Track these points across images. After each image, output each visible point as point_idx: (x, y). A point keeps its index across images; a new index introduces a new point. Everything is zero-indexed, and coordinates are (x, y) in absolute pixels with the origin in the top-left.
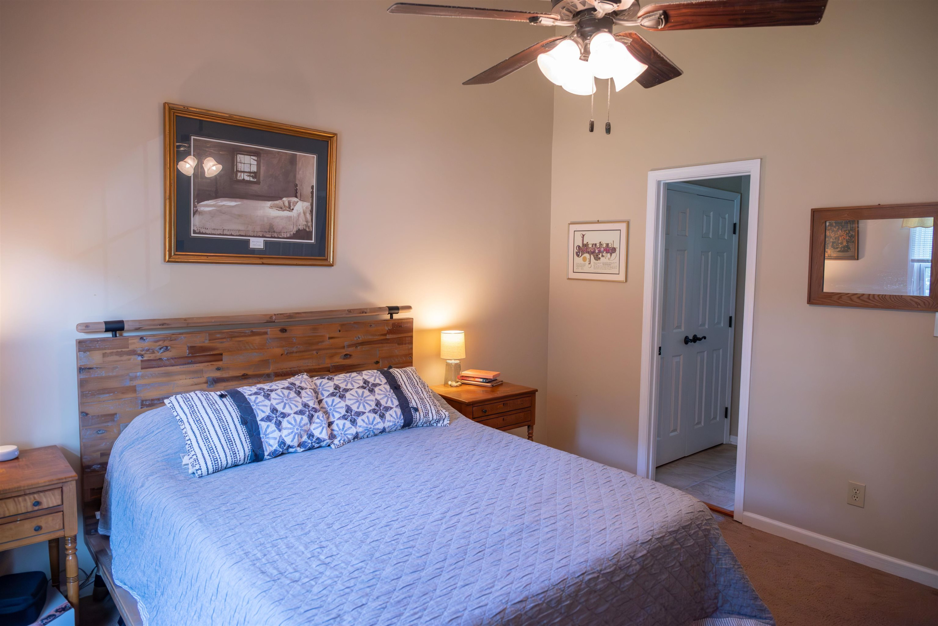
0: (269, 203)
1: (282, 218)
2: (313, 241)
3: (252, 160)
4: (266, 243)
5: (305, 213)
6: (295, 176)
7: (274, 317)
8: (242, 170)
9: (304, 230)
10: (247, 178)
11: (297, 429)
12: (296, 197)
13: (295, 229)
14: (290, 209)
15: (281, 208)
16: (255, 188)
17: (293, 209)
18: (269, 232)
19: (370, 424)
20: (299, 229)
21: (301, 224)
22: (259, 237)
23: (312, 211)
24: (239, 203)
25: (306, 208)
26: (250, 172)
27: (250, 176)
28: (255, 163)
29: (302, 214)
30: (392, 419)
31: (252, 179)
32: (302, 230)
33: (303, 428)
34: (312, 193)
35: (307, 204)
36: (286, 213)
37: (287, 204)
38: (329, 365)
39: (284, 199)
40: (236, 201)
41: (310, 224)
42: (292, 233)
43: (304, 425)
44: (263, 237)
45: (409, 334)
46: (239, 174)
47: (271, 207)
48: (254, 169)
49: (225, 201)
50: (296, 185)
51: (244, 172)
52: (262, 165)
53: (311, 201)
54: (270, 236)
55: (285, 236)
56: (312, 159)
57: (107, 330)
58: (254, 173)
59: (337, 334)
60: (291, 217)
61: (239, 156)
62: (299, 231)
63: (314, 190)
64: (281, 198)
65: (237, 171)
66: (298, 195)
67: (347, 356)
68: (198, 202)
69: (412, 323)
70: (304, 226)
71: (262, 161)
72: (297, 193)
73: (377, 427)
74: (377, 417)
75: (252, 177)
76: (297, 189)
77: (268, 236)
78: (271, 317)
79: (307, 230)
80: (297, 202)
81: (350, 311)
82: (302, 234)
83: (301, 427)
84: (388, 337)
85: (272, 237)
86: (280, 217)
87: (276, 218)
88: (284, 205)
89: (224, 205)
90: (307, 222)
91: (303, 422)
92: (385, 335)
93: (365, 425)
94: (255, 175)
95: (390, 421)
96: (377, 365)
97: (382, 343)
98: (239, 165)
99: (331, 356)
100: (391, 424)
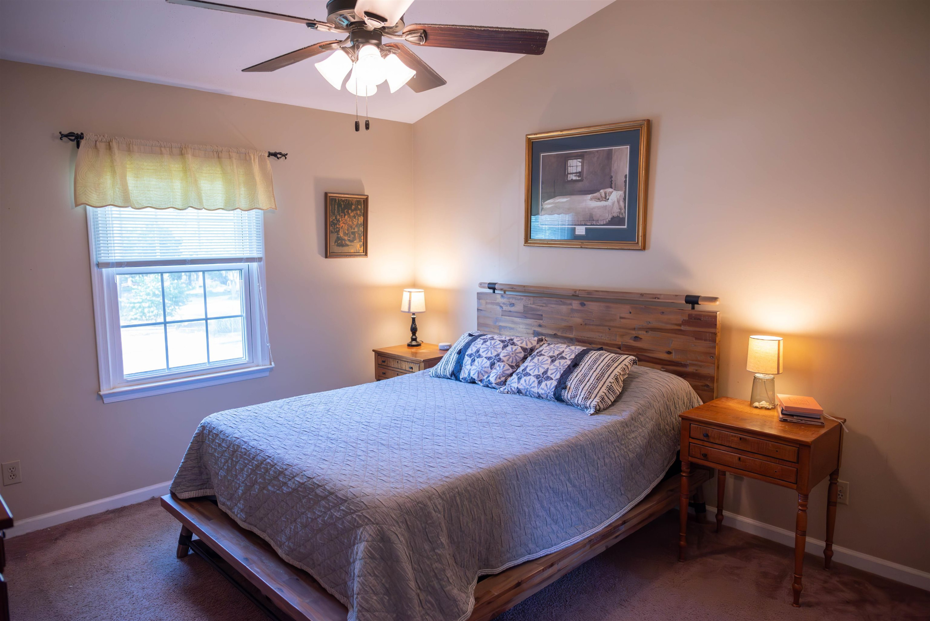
0: (589, 196)
1: (599, 208)
2: (626, 227)
3: (578, 162)
4: (587, 230)
5: (618, 202)
6: (610, 170)
7: (577, 292)
8: (571, 172)
9: (618, 217)
10: (574, 178)
11: (479, 368)
12: (611, 187)
13: (610, 217)
14: (606, 199)
15: (599, 199)
16: (580, 185)
17: (608, 199)
18: (590, 220)
19: (528, 385)
20: (613, 217)
21: (616, 211)
22: (582, 225)
23: (625, 199)
24: (569, 199)
25: (620, 196)
26: (576, 173)
27: (576, 176)
28: (580, 164)
29: (616, 203)
30: (545, 388)
31: (577, 178)
32: (616, 217)
33: (484, 369)
34: (625, 182)
35: (621, 193)
36: (603, 203)
37: (603, 195)
38: (620, 343)
39: (601, 191)
40: (567, 198)
41: (623, 211)
42: (607, 220)
43: (485, 367)
44: (585, 225)
45: (712, 330)
46: (569, 176)
47: (591, 199)
48: (579, 169)
49: (560, 198)
50: (612, 177)
51: (572, 173)
52: (585, 165)
53: (624, 190)
54: (590, 224)
55: (602, 224)
56: (626, 149)
57: (490, 288)
58: (580, 172)
59: (627, 315)
60: (607, 206)
61: (569, 161)
62: (613, 218)
63: (627, 179)
64: (598, 191)
65: (568, 174)
66: (613, 185)
67: (636, 338)
68: (544, 202)
69: (715, 317)
70: (618, 213)
71: (585, 161)
72: (612, 184)
73: (533, 389)
74: (536, 382)
75: (578, 176)
76: (612, 180)
77: (589, 224)
78: (575, 292)
79: (621, 216)
80: (612, 192)
81: (642, 295)
82: (617, 220)
83: (483, 368)
84: (682, 328)
85: (591, 225)
86: (598, 207)
87: (594, 208)
88: (601, 196)
89: (559, 202)
90: (620, 209)
91: (485, 365)
92: (680, 325)
93: (525, 385)
94: (580, 174)
95: (543, 389)
96: (669, 355)
97: (676, 334)
98: (569, 168)
99: (622, 336)
100: (543, 392)
